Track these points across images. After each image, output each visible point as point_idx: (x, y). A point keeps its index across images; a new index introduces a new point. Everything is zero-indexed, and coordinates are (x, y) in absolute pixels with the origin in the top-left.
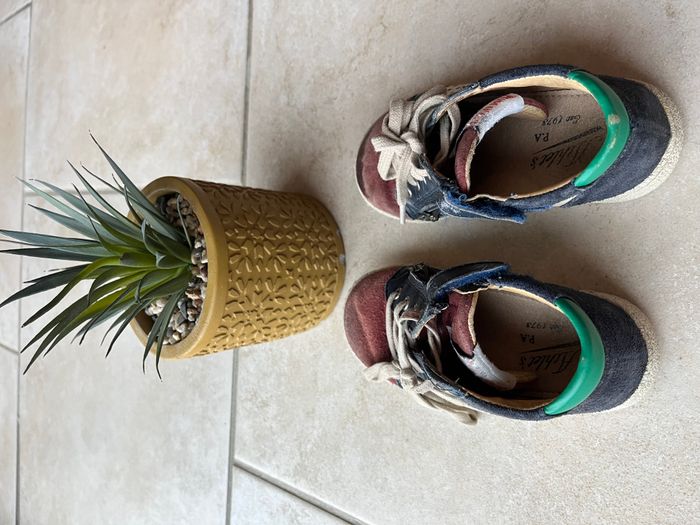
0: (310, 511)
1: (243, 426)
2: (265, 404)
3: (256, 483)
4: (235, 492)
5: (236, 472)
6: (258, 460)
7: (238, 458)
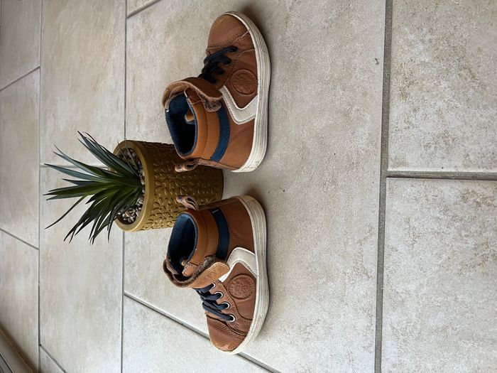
0: (150, 311)
1: (127, 276)
2: (134, 266)
3: (132, 302)
4: (125, 307)
5: (125, 297)
6: (132, 292)
7: (126, 292)
